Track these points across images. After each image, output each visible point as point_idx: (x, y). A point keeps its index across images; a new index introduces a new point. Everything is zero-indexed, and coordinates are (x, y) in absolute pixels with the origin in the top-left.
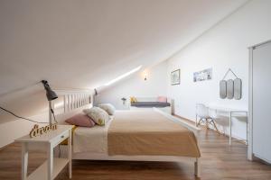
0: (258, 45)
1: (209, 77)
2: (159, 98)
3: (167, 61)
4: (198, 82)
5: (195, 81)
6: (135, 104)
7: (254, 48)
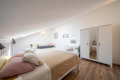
0: (82, 30)
1: (68, 37)
2: (50, 44)
3: (52, 29)
4: (64, 38)
5: (63, 37)
6: (39, 47)
7: (81, 30)
